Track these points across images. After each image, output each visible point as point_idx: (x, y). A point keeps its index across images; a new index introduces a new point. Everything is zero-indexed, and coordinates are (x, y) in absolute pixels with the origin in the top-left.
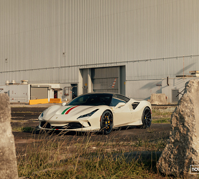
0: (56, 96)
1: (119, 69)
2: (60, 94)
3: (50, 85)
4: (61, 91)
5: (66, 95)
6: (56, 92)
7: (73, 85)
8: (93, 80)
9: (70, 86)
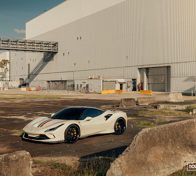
0: (121, 88)
1: (166, 68)
2: (124, 86)
3: (117, 79)
4: (125, 84)
5: (128, 87)
6: (121, 85)
7: (133, 80)
8: (147, 76)
9: (131, 80)
